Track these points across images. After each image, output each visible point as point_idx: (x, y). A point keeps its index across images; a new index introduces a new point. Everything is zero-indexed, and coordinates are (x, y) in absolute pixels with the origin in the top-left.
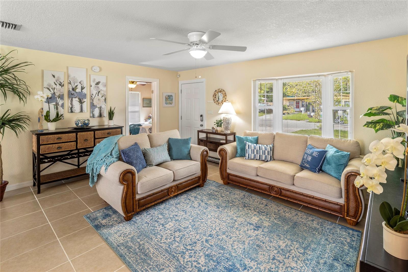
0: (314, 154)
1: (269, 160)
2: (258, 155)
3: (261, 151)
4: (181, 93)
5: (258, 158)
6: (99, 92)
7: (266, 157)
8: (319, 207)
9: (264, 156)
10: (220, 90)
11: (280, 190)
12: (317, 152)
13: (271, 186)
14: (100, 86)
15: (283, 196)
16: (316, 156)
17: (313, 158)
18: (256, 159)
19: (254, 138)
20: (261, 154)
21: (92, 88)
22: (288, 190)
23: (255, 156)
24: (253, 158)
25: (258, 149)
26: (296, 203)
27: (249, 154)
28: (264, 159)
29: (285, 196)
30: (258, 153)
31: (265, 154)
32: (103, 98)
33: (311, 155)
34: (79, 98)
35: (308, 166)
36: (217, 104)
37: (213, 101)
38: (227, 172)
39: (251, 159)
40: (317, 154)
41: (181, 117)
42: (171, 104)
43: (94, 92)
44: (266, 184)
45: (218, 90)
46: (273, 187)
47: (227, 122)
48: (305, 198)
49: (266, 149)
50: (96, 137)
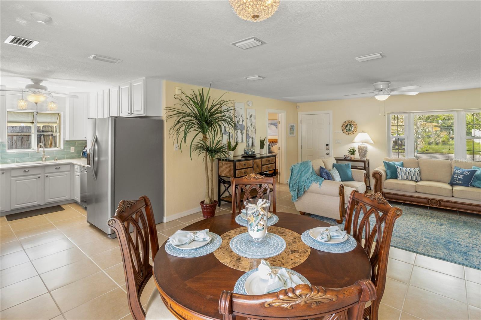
0: (465, 173)
1: (419, 180)
2: (410, 176)
3: (412, 173)
4: (301, 123)
5: (410, 179)
6: (252, 124)
7: (416, 178)
8: (476, 211)
9: (415, 177)
10: (351, 121)
11: (439, 202)
12: (468, 171)
13: (430, 199)
14: (252, 118)
15: (442, 206)
16: (468, 174)
17: (465, 176)
18: (408, 180)
19: (400, 163)
20: (412, 175)
21: (248, 120)
22: (447, 202)
23: (407, 177)
24: (406, 179)
25: (409, 172)
26: (455, 210)
27: (402, 176)
28: (415, 179)
29: (444, 206)
30: (410, 174)
31: (415, 176)
32: (254, 129)
33: (462, 173)
34: (241, 130)
35: (460, 182)
36: (347, 134)
37: (342, 131)
38: (382, 192)
39: (404, 180)
40: (468, 173)
41: (301, 146)
42: (293, 134)
43: (249, 124)
44: (425, 198)
45: (348, 121)
46: (432, 199)
47: (365, 150)
48: (464, 205)
49: (415, 172)
50: (263, 164)
